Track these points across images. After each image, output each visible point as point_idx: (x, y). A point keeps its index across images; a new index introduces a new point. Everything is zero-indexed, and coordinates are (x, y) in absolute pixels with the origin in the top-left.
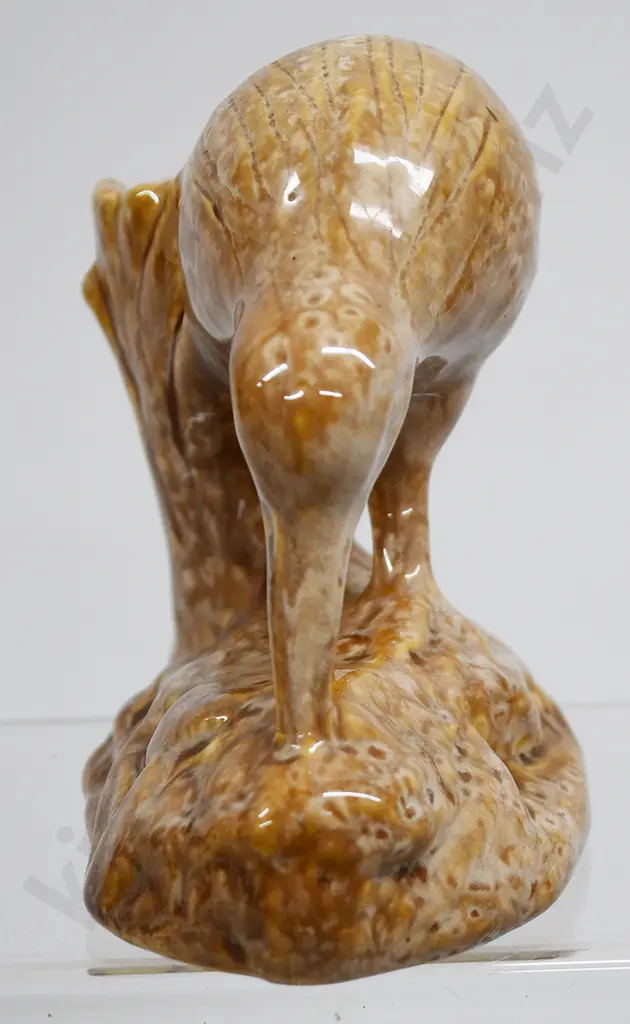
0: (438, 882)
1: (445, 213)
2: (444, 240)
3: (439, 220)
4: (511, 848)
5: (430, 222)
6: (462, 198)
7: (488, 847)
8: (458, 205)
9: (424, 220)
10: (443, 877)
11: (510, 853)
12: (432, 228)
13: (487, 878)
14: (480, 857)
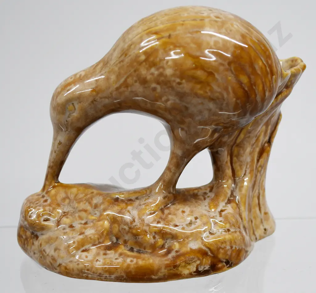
0: (39, 242)
1: (122, 61)
2: (119, 69)
3: (120, 62)
4: (59, 250)
5: (118, 62)
6: (130, 58)
7: (54, 244)
8: (127, 60)
9: (116, 61)
10: (40, 242)
11: (58, 250)
12: (117, 64)
13: (48, 251)
14: (51, 245)
